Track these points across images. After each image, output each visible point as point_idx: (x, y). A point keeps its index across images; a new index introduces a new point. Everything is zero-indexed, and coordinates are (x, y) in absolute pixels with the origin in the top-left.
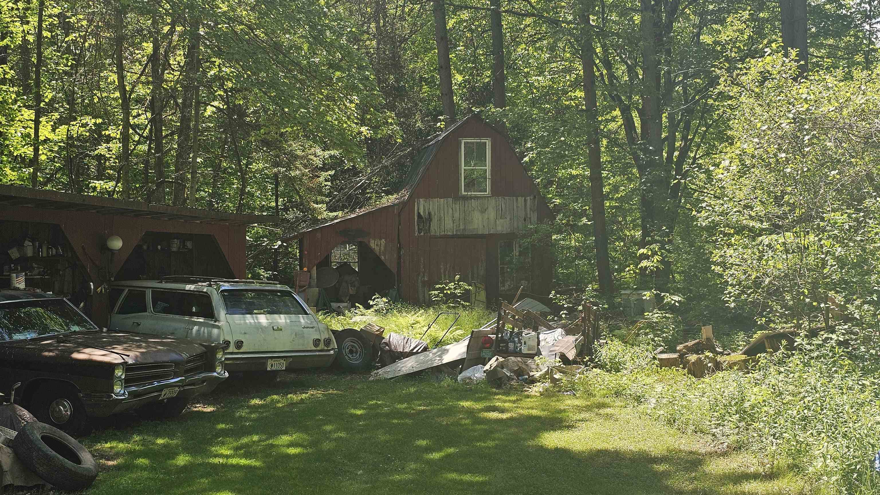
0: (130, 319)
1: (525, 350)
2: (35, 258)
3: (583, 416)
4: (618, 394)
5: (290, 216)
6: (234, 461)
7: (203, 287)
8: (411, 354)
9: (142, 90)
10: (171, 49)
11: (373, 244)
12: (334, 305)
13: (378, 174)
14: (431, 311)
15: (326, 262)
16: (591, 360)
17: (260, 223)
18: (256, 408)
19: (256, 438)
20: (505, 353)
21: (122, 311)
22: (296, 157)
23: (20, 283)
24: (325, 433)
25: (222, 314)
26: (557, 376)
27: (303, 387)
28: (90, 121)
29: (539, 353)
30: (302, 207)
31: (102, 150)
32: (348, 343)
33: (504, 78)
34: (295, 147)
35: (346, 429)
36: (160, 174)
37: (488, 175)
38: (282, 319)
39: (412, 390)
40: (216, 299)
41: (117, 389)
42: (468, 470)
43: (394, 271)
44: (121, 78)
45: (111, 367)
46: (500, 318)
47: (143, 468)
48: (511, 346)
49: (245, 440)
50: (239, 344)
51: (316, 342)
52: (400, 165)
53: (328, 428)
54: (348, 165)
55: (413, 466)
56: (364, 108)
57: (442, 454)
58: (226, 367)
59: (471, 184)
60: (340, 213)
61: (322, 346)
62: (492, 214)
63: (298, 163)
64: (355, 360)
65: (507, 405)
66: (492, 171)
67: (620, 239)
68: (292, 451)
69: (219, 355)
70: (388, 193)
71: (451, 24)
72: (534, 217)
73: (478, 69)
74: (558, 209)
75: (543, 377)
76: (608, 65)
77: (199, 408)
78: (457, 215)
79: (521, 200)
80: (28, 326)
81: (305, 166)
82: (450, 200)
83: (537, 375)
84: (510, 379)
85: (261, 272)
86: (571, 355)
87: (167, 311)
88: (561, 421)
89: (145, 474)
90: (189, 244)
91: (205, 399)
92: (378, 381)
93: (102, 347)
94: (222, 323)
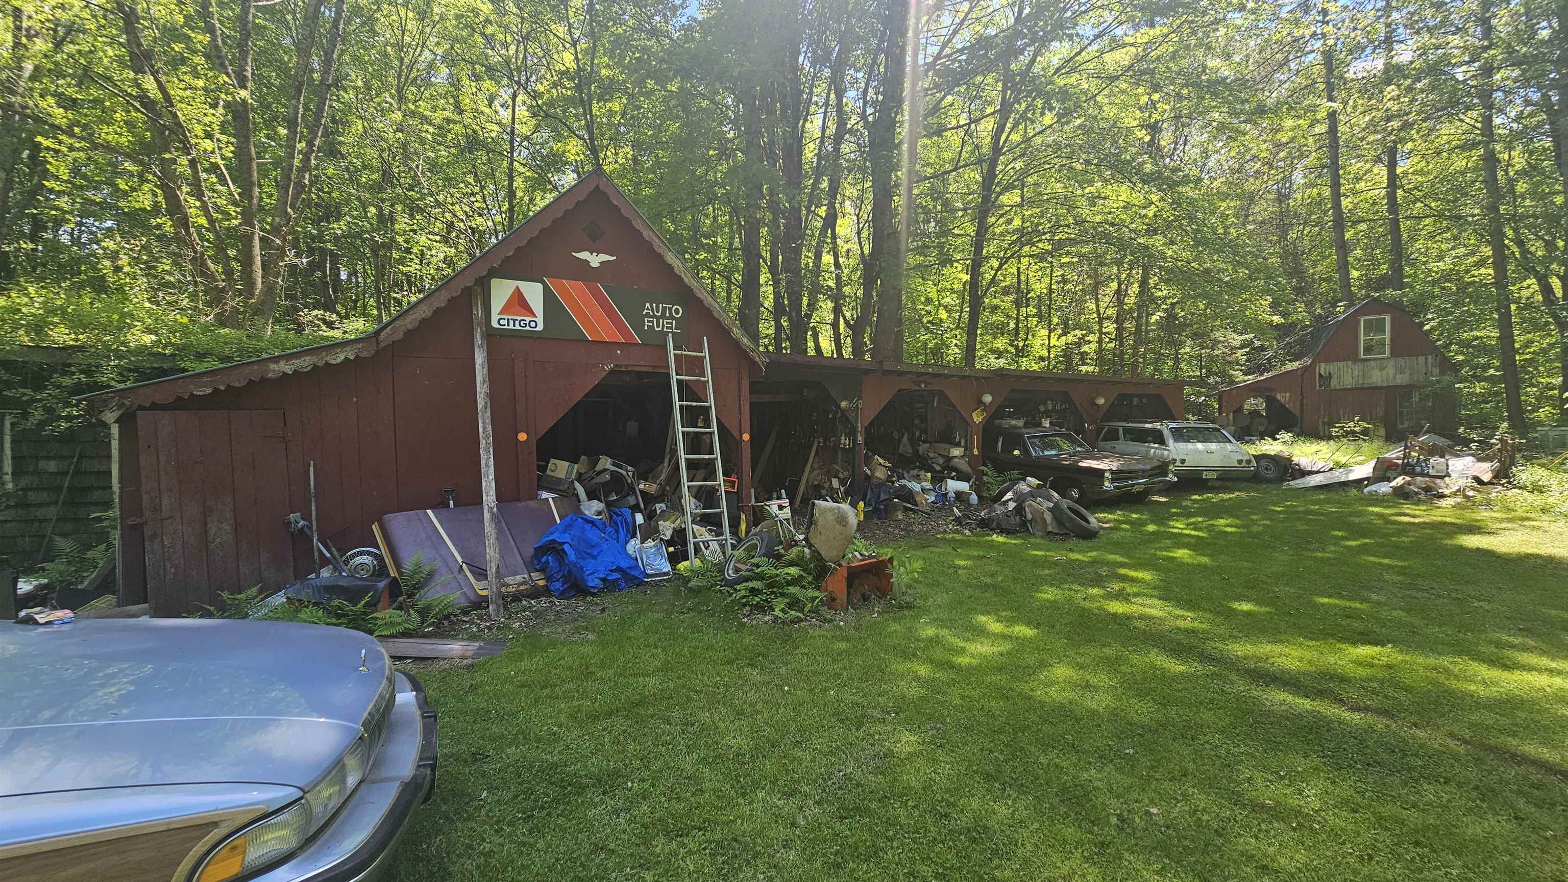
0: (1108, 445)
1: (1432, 472)
2: (1054, 410)
3: (1504, 525)
4: (1543, 511)
5: (1211, 380)
6: (1187, 532)
7: (1157, 425)
8: (1318, 472)
9: (1110, 312)
10: (1130, 284)
11: (1279, 397)
12: (1247, 438)
13: (1284, 349)
14: (1332, 442)
15: (1240, 410)
16: (1509, 483)
17: (1190, 386)
18: (1196, 501)
19: (1200, 519)
20: (1413, 474)
21: (1104, 440)
22: (1219, 342)
23: (1046, 423)
24: (1252, 520)
25: (1171, 442)
26: (1471, 493)
27: (1231, 491)
28: (1078, 333)
29: (1448, 475)
30: (1223, 374)
31: (1085, 348)
32: (1263, 463)
33: (1401, 268)
34: (1218, 335)
35: (1271, 520)
36: (1122, 360)
37: (1387, 341)
38: (1213, 446)
39: (1322, 497)
40: (1166, 433)
41: (1106, 484)
42: (1386, 556)
43: (1297, 412)
44: (1098, 306)
45: (1102, 472)
46: (1406, 447)
47: (1126, 530)
48: (1418, 469)
49: (1193, 520)
50: (1183, 461)
51: (1240, 462)
52: (1301, 341)
53: (1255, 517)
54: (1257, 343)
55: (1332, 548)
56: (1275, 305)
57: (1358, 543)
58: (1175, 475)
59: (1368, 350)
60: (1251, 377)
61: (1244, 464)
62: (1391, 371)
63: (1220, 346)
64: (1270, 474)
65: (1417, 512)
66: (1392, 340)
67: (1532, 385)
68: (1229, 529)
69: (1171, 467)
70: (1290, 361)
71: (1347, 236)
72: (1436, 371)
73: (1376, 263)
74: (1461, 364)
75: (1455, 494)
76: (1520, 243)
77: (1156, 498)
78: (1356, 373)
79: (1421, 359)
80: (1052, 446)
81: (1225, 347)
82: (1350, 363)
83: (1447, 492)
84: (1416, 493)
85: (1190, 417)
86: (1486, 478)
87: (1132, 440)
88: (1479, 528)
89: (1129, 534)
90: (1144, 400)
91: (1160, 493)
92: (1291, 489)
93: (1096, 459)
94: (1171, 448)
